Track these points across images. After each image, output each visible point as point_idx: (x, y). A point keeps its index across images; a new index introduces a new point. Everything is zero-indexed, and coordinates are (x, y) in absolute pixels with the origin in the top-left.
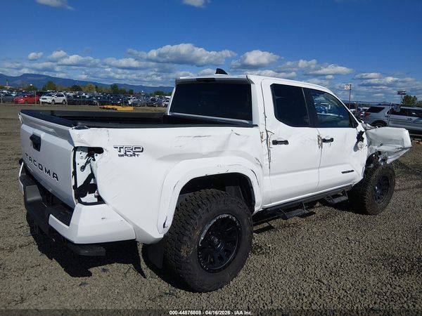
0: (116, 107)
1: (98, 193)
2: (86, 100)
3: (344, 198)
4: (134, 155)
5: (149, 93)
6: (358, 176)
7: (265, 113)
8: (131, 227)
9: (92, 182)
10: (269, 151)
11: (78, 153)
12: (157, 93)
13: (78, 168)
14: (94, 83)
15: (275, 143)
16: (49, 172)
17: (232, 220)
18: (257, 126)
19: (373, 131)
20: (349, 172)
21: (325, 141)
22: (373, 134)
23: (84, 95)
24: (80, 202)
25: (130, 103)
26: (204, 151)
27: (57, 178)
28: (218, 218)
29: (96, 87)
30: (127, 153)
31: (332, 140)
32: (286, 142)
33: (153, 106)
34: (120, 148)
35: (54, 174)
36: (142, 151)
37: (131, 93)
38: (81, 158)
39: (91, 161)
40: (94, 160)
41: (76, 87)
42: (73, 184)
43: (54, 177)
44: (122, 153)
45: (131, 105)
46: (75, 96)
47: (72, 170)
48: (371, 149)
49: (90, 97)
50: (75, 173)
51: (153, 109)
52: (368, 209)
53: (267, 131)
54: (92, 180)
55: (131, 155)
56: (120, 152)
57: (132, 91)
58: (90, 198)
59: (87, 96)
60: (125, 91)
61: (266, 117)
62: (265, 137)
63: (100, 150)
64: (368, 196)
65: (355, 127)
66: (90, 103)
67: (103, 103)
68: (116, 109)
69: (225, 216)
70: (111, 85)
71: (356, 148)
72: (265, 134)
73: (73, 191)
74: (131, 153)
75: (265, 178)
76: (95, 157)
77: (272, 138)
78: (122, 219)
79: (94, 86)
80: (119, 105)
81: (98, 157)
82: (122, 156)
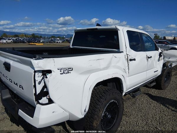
0: (35, 44)
1: (49, 96)
2: (21, 41)
3: (154, 84)
4: (68, 73)
5: (49, 37)
6: (159, 73)
7: (126, 45)
8: (68, 114)
9: (45, 90)
10: (128, 64)
11: (36, 74)
12: (53, 37)
13: (37, 83)
14: (24, 33)
15: (131, 60)
16: (17, 84)
17: (115, 102)
18: (123, 52)
19: (166, 52)
20: (156, 71)
21: (149, 58)
22: (165, 53)
23: (20, 39)
24: (39, 103)
25: (41, 42)
26: (102, 67)
27: (22, 88)
28: (109, 102)
29: (25, 35)
30: (65, 72)
31: (151, 57)
32: (135, 60)
33: (52, 43)
34: (61, 69)
35: (20, 86)
36: (72, 70)
37: (41, 37)
38: (39, 77)
39: (45, 78)
40: (47, 78)
41: (16, 35)
42: (34, 92)
43: (20, 87)
44: (62, 72)
45: (42, 43)
46: (16, 40)
47: (33, 84)
48: (164, 60)
49: (23, 40)
50: (35, 86)
51: (52, 44)
52: (162, 87)
53: (127, 55)
54: (45, 89)
55: (67, 73)
56: (61, 71)
57: (41, 36)
58: (44, 100)
59: (22, 39)
60: (38, 37)
61: (126, 47)
62: (126, 58)
63: (50, 72)
64: (163, 82)
65: (158, 50)
66: (23, 42)
67: (29, 42)
68: (36, 45)
69: (113, 101)
70: (32, 34)
71: (159, 60)
72: (126, 56)
73: (34, 96)
74: (66, 72)
75: (127, 78)
76: (47, 76)
77: (129, 58)
78: (64, 111)
79: (24, 35)
80: (36, 43)
81: (49, 76)
82: (62, 74)
